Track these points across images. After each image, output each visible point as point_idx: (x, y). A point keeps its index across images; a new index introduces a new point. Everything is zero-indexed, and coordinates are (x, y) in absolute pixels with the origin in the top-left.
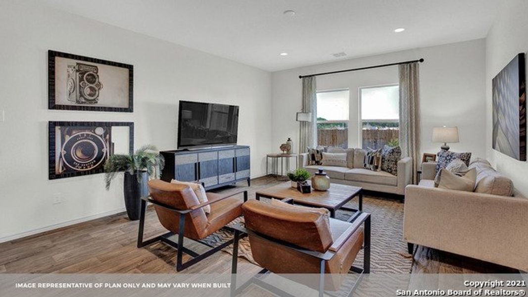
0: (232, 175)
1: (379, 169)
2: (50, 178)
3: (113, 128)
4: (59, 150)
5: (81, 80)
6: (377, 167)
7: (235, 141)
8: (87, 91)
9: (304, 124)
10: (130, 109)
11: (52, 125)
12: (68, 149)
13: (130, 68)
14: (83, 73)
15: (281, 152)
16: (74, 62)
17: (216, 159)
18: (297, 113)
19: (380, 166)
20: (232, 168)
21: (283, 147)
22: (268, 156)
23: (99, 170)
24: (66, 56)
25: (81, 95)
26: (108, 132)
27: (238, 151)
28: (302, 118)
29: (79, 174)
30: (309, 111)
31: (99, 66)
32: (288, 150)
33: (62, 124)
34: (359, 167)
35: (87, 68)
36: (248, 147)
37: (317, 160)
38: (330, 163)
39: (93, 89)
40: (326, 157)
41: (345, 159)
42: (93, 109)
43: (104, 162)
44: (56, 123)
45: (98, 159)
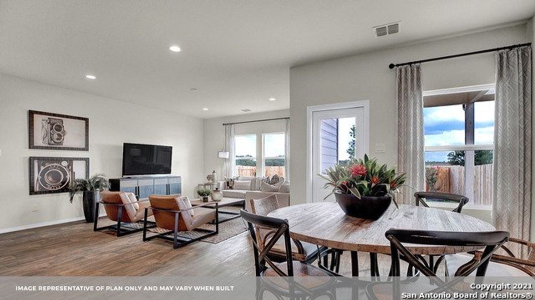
2: (30, 194)
3: (75, 162)
4: (37, 175)
5: (51, 129)
7: (169, 173)
8: (56, 136)
10: (86, 149)
11: (31, 160)
12: (42, 175)
13: (86, 120)
14: (52, 125)
15: (206, 181)
16: (46, 117)
17: (152, 184)
18: (218, 152)
21: (209, 177)
22: (199, 185)
23: (65, 189)
24: (42, 113)
25: (52, 140)
26: (70, 165)
27: (171, 180)
28: (222, 155)
29: (50, 192)
31: (64, 119)
32: (212, 180)
33: (39, 159)
34: (258, 190)
35: (56, 121)
36: (179, 177)
37: (230, 185)
38: (239, 187)
39: (59, 135)
40: (237, 183)
41: (249, 185)
42: (60, 149)
43: (68, 185)
44: (34, 158)
45: (63, 183)
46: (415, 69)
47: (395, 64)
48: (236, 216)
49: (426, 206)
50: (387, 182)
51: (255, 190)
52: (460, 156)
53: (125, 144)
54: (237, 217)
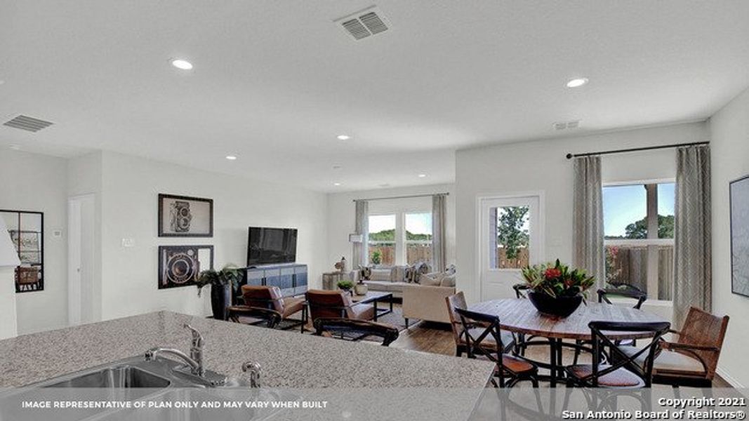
0: (292, 289)
1: (413, 281)
2: (159, 288)
3: (200, 250)
4: (165, 267)
5: (178, 214)
6: (410, 280)
7: (294, 260)
8: (182, 222)
9: (356, 244)
10: (210, 235)
11: (161, 248)
12: (170, 266)
13: (211, 201)
14: (179, 209)
15: (335, 270)
16: (174, 201)
17: (278, 275)
18: (350, 235)
19: (413, 279)
20: (291, 283)
21: (337, 266)
22: (324, 275)
23: (191, 283)
24: (170, 196)
25: (179, 226)
26: (196, 254)
27: (296, 269)
28: (355, 239)
29: (177, 285)
30: (361, 233)
31: (191, 202)
32: (342, 268)
33: (168, 248)
34: (400, 281)
35: (182, 205)
36: (305, 266)
37: (366, 275)
38: (377, 278)
39: (185, 220)
40: (374, 273)
41: (389, 274)
42: (186, 236)
43: (193, 277)
44: (164, 247)
45: (189, 274)
46: (595, 161)
47: (573, 154)
48: (382, 313)
49: (609, 302)
50: (579, 284)
51: (396, 281)
52: (642, 230)
53: (250, 229)
54: (384, 314)
